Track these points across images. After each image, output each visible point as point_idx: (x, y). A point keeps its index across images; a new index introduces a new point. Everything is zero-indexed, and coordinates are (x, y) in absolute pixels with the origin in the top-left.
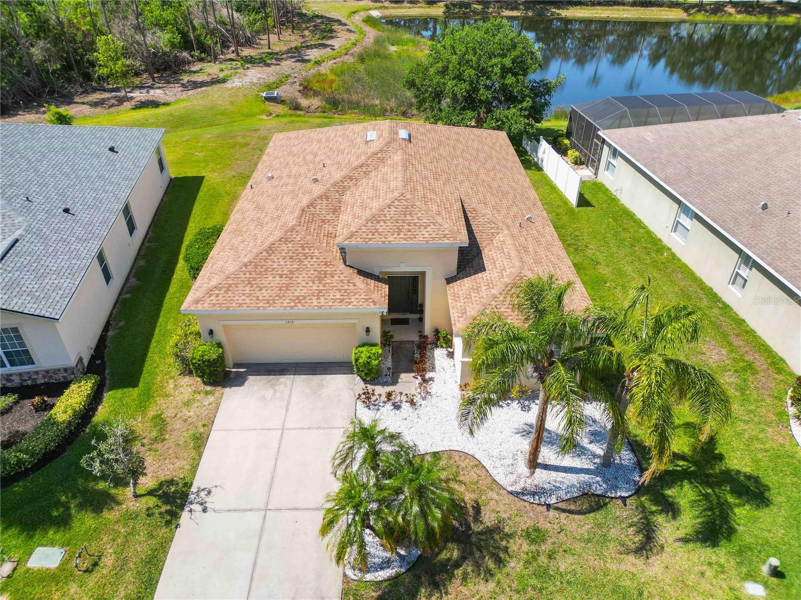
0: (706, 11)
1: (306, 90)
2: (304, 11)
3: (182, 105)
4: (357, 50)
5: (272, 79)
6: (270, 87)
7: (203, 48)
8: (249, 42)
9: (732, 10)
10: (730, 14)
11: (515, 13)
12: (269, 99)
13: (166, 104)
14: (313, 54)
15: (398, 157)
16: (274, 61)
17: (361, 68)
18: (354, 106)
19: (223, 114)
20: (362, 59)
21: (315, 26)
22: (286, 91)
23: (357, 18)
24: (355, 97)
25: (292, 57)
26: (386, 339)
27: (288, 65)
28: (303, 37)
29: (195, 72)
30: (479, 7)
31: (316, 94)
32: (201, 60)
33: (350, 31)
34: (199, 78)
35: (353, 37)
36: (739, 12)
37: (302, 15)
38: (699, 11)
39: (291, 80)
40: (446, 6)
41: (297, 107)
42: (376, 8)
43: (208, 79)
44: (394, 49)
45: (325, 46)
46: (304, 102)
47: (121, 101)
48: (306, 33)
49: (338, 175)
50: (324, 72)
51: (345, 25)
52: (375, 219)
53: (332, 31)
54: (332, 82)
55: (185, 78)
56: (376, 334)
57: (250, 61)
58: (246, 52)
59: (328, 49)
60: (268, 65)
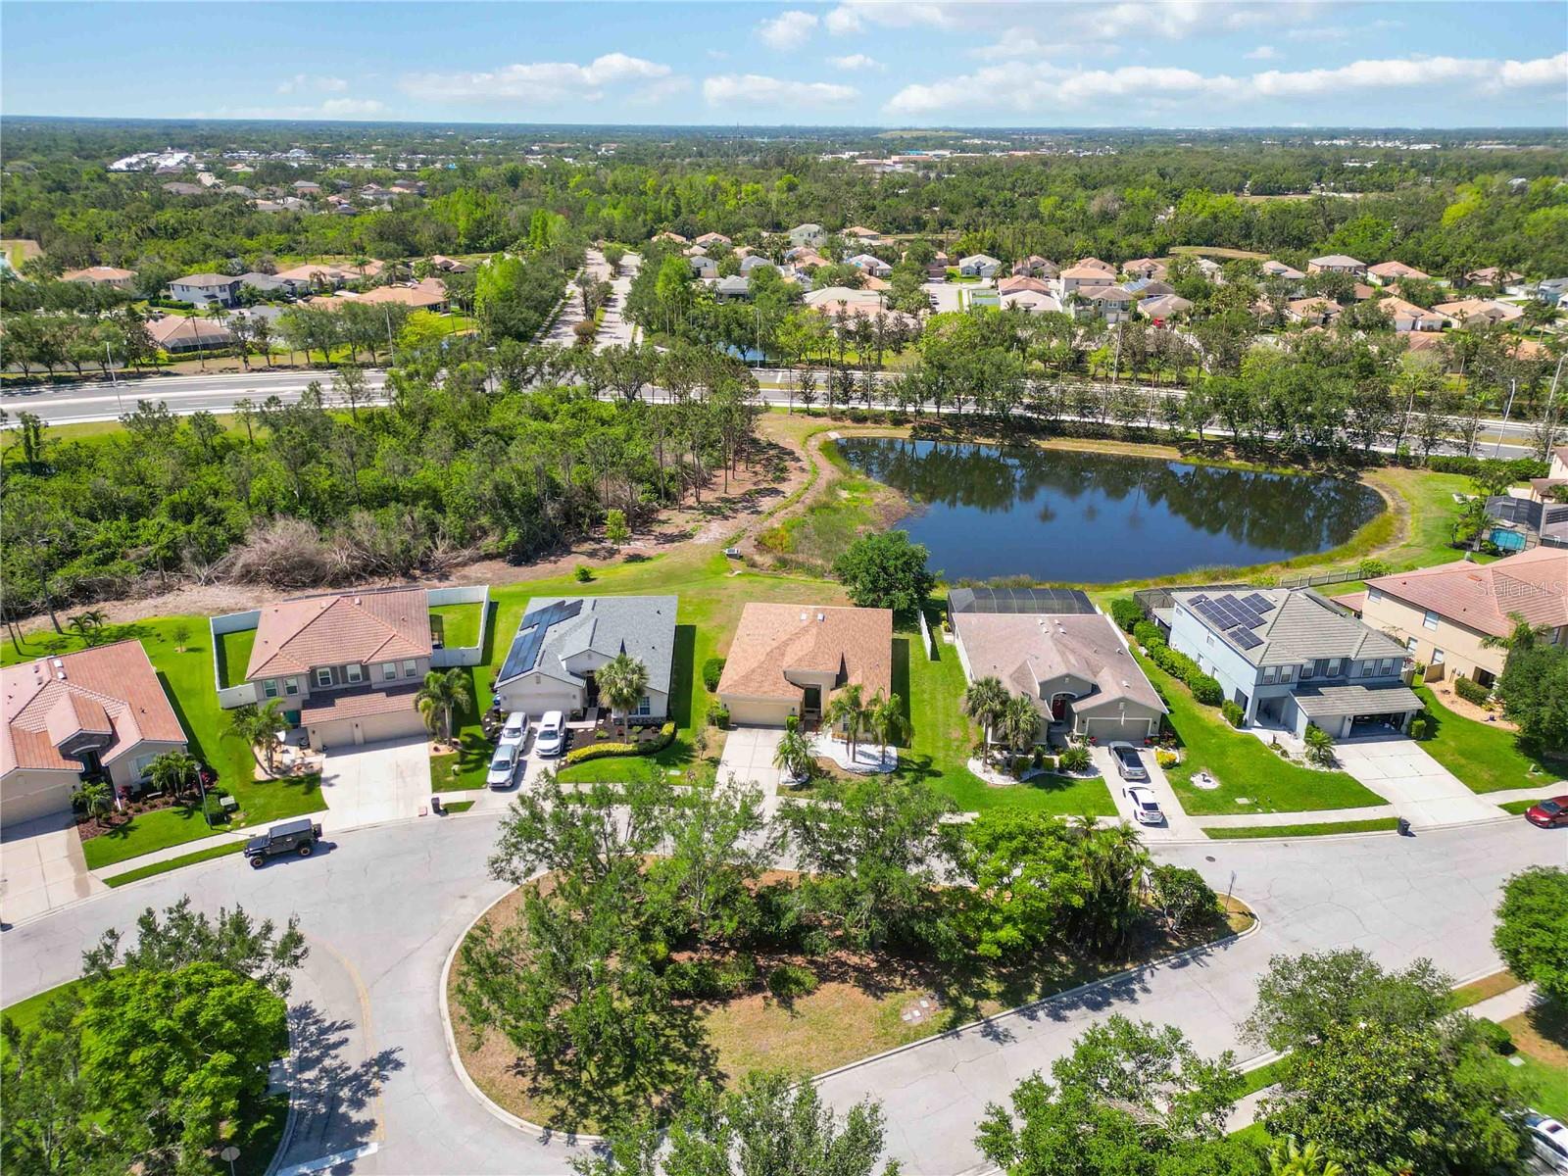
0: (1203, 452)
1: (761, 545)
2: (757, 435)
3: (665, 561)
4: (809, 499)
5: (732, 534)
6: (731, 543)
7: (668, 495)
8: (705, 483)
9: (1232, 455)
10: (1228, 459)
11: (990, 441)
12: (730, 556)
13: (649, 558)
14: (766, 503)
15: (814, 631)
16: (731, 514)
17: (810, 519)
18: (800, 566)
19: (697, 571)
20: (812, 510)
21: (768, 459)
22: (745, 547)
23: (814, 443)
24: (801, 558)
25: (746, 508)
26: (802, 716)
27: (743, 518)
28: (755, 473)
29: (664, 522)
30: (951, 432)
31: (769, 550)
32: (665, 507)
33: (803, 470)
34: (669, 530)
35: (806, 478)
36: (1238, 457)
37: (755, 442)
38: (1196, 452)
39: (748, 534)
40: (914, 428)
41: (753, 565)
42: (836, 429)
43: (676, 532)
44: (845, 494)
45: (776, 492)
46: (758, 558)
47: (612, 553)
48: (758, 468)
49: (784, 638)
50: (776, 526)
51: (798, 460)
52: (800, 660)
53: (784, 470)
54: (783, 537)
55: (657, 529)
56: (798, 711)
57: (710, 511)
58: (707, 496)
59: (780, 498)
60: (726, 518)
